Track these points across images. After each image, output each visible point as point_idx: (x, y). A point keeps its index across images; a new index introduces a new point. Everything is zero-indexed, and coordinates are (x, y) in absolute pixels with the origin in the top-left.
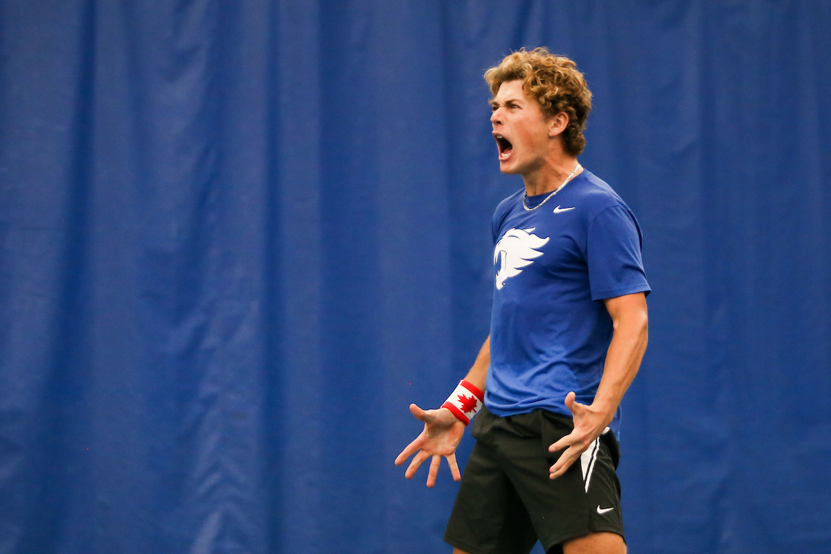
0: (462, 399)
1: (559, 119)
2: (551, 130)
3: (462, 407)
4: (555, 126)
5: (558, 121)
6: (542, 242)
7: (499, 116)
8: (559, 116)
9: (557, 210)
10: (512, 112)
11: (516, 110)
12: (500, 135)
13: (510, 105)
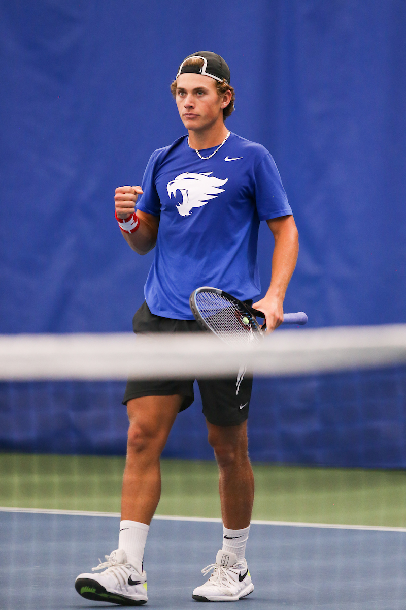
2: (222, 105)
4: (225, 101)
6: (223, 182)
8: (227, 94)
9: (227, 159)
11: (203, 95)
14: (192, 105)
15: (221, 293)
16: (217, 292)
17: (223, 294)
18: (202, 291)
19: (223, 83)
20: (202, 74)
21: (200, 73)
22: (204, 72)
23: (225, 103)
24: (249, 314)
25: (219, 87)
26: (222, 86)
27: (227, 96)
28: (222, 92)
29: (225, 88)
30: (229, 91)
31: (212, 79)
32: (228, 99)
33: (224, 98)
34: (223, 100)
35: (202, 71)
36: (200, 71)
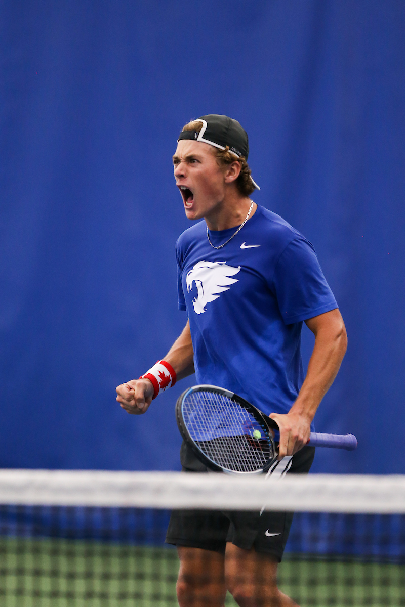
0: (162, 375)
1: (233, 168)
2: (227, 178)
3: (160, 382)
4: (230, 174)
5: (233, 170)
6: (235, 271)
7: (181, 170)
8: (233, 165)
9: (243, 247)
10: (193, 167)
11: (196, 163)
12: (183, 186)
13: (191, 160)
14: (182, 173)
15: (232, 396)
16: (225, 393)
17: (234, 398)
18: (201, 390)
19: (226, 151)
20: (198, 140)
21: (196, 139)
22: (200, 138)
23: (231, 176)
24: (266, 427)
25: (219, 156)
26: (225, 156)
27: (235, 168)
28: (225, 162)
29: (228, 158)
30: (237, 162)
31: (210, 146)
32: (236, 173)
33: (228, 169)
34: (228, 172)
35: (198, 136)
36: (196, 137)
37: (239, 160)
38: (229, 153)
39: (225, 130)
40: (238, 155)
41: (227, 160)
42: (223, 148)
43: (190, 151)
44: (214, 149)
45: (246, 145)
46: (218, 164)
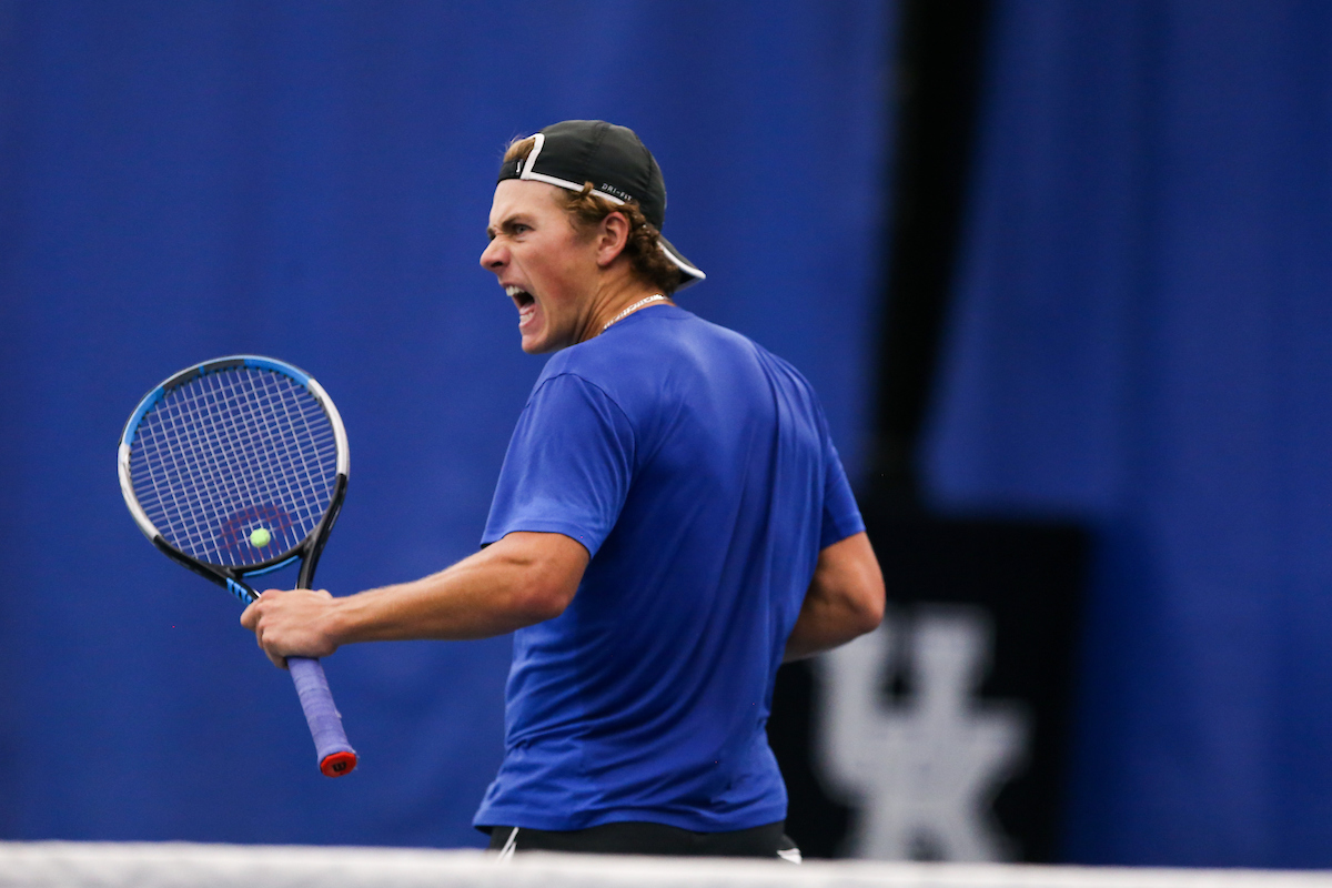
14: (497, 257)
19: (586, 193)
20: (522, 177)
21: (517, 177)
22: (527, 173)
23: (607, 249)
25: (574, 209)
26: (584, 205)
27: (616, 227)
28: (590, 219)
29: (593, 209)
30: (617, 214)
31: (551, 188)
32: (619, 237)
33: (602, 233)
34: (600, 239)
35: (522, 170)
36: (518, 171)
37: (619, 209)
38: (593, 198)
39: (584, 149)
40: (622, 199)
41: (592, 212)
42: (579, 188)
43: (509, 208)
44: (559, 193)
45: (644, 177)
46: (573, 227)
